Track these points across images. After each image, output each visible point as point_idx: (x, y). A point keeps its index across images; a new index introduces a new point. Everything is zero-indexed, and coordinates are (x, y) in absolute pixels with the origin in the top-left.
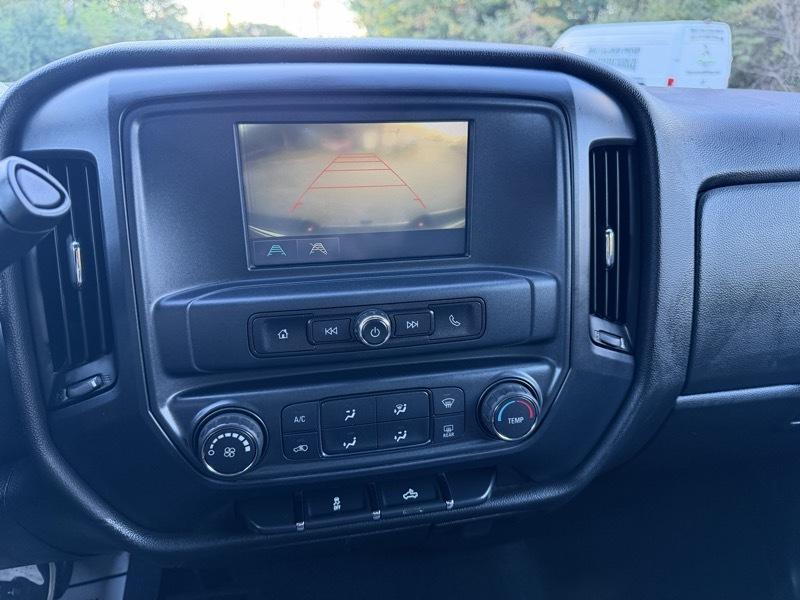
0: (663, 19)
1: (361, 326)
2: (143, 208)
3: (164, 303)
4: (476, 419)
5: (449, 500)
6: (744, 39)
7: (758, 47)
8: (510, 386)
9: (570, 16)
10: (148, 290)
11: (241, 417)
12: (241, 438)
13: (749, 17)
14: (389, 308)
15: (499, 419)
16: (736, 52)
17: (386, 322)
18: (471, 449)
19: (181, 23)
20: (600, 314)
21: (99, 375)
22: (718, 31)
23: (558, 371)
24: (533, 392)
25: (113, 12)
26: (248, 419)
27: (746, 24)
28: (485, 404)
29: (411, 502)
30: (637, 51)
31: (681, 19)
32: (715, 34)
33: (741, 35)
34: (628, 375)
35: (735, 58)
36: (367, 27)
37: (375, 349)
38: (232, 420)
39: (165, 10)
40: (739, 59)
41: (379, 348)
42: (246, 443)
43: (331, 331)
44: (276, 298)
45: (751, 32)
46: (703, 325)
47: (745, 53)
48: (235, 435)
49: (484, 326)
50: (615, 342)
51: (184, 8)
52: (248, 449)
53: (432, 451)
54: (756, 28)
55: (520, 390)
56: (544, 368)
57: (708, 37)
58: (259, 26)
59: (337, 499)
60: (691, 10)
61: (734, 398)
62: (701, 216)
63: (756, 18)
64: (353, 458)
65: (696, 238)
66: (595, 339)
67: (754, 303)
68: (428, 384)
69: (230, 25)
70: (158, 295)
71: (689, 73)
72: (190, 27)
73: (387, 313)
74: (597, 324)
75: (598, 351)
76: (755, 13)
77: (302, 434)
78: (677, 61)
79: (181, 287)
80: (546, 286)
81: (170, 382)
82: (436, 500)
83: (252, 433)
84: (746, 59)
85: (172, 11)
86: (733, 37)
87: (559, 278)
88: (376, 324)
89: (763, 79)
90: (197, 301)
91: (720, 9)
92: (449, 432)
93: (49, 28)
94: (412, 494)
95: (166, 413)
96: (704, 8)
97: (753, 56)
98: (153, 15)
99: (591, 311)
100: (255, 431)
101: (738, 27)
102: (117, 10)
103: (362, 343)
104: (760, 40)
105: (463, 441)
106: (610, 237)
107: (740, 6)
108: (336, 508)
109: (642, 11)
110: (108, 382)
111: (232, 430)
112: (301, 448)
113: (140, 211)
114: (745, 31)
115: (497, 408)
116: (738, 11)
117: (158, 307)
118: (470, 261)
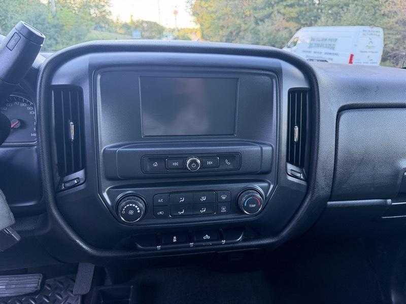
0: (349, 25)
1: (188, 162)
2: (101, 110)
3: (107, 149)
4: (235, 206)
5: (223, 240)
6: (390, 36)
7: (398, 40)
8: (251, 191)
9: (302, 22)
10: (101, 143)
11: (136, 198)
12: (136, 207)
13: (393, 25)
14: (200, 155)
15: (245, 205)
16: (386, 43)
17: (199, 161)
18: (233, 218)
19: (108, 19)
20: (292, 163)
21: (78, 178)
22: (377, 31)
23: (272, 186)
24: (261, 195)
25: (75, 13)
26: (139, 199)
27: (391, 28)
28: (240, 198)
29: (207, 240)
30: (336, 40)
31: (359, 25)
32: (376, 33)
33: (389, 34)
34: (304, 190)
35: (385, 45)
36: (200, 24)
37: (193, 172)
38: (133, 199)
39: (101, 12)
40: (387, 46)
41: (195, 172)
42: (138, 209)
43: (175, 164)
44: (153, 149)
45: (394, 32)
46: (339, 170)
47: (391, 43)
48: (134, 205)
49: (240, 165)
50: (298, 175)
51: (110, 12)
52: (139, 211)
53: (216, 218)
54: (397, 31)
55: (255, 193)
56: (266, 185)
57: (371, 34)
58: (146, 22)
59: (175, 237)
60: (364, 21)
61: (354, 204)
62: (339, 122)
63: (397, 25)
64: (182, 218)
65: (336, 131)
66: (289, 173)
67: (362, 162)
68: (215, 189)
69: (132, 21)
70: (105, 145)
71: (362, 52)
72: (113, 22)
73: (199, 158)
74: (290, 167)
75: (290, 178)
76: (397, 23)
77: (161, 207)
78: (356, 46)
79: (115, 143)
80: (267, 149)
81: (108, 182)
82: (217, 240)
83: (141, 205)
84: (392, 45)
85: (104, 13)
86: (385, 34)
87: (273, 146)
88: (195, 162)
89: (400, 56)
90: (120, 149)
91: (378, 20)
92: (224, 210)
93: (44, 20)
94: (207, 237)
95: (105, 195)
96: (370, 20)
97: (395, 44)
98: (95, 15)
99: (287, 161)
100: (142, 204)
101: (388, 29)
102: (77, 12)
103: (188, 169)
104: (399, 36)
105: (230, 214)
106: (296, 129)
107: (389, 19)
108: (174, 241)
109: (339, 21)
110: (82, 182)
111: (133, 203)
112: (161, 213)
113: (99, 111)
114: (391, 32)
115: (244, 200)
116: (388, 22)
117: (104, 150)
118: (236, 137)
